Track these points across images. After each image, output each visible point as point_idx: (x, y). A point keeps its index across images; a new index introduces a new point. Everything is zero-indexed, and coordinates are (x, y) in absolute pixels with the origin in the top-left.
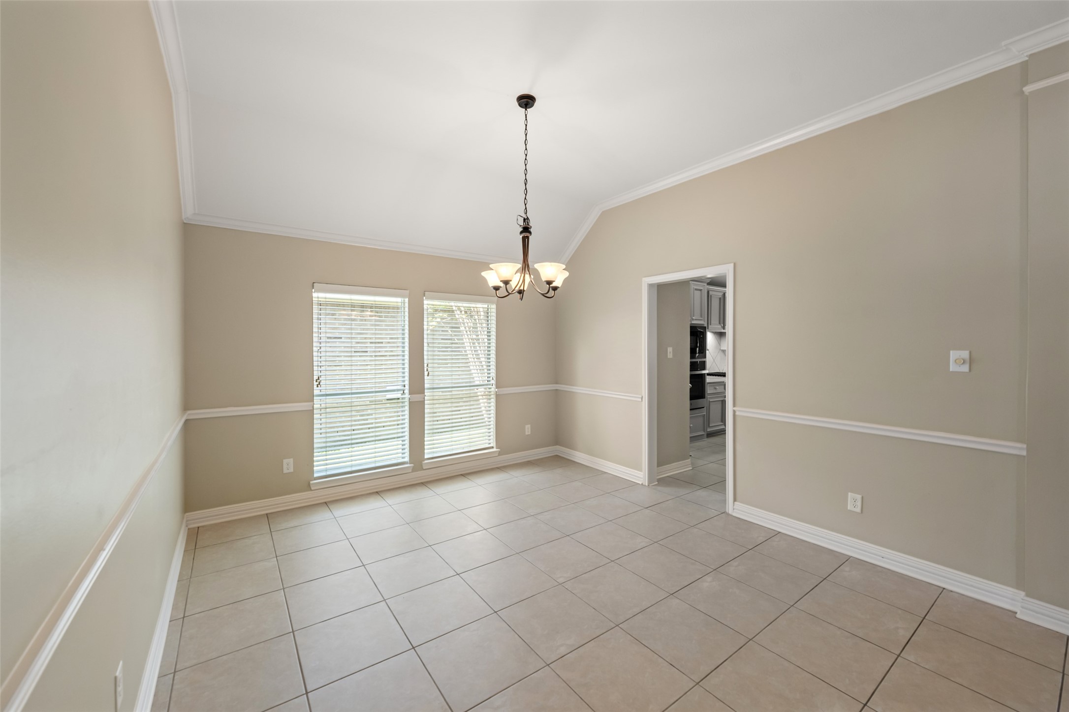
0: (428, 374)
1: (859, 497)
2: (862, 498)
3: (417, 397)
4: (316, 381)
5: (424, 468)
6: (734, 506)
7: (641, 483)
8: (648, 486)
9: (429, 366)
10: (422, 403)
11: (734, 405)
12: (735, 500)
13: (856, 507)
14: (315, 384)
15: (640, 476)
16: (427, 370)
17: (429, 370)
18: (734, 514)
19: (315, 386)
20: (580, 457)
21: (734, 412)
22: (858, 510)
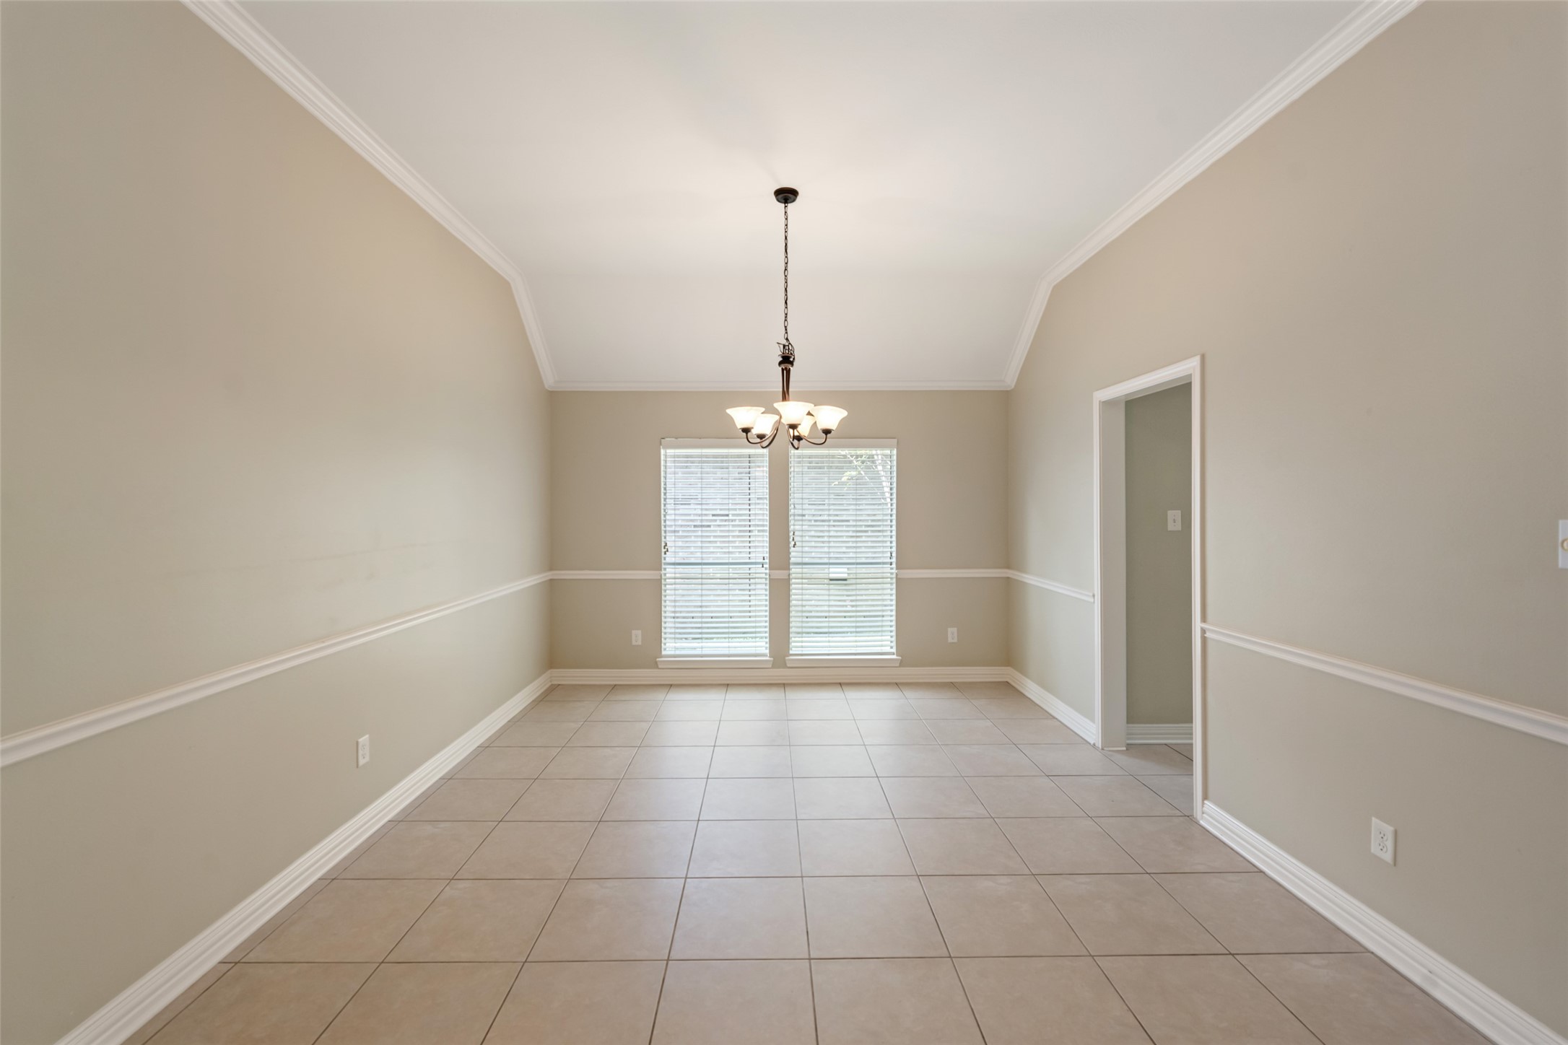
0: (795, 544)
1: (1389, 829)
2: (1396, 833)
3: (780, 574)
4: (664, 548)
5: (788, 665)
6: (1203, 807)
7: (1092, 742)
8: (1103, 749)
9: (796, 534)
10: (787, 582)
11: (1204, 619)
12: (1205, 797)
13: (1385, 850)
14: (663, 550)
15: (1091, 730)
16: (793, 540)
17: (796, 539)
18: (1202, 822)
19: (663, 553)
20: (1032, 690)
21: (1203, 631)
22: (1388, 856)
